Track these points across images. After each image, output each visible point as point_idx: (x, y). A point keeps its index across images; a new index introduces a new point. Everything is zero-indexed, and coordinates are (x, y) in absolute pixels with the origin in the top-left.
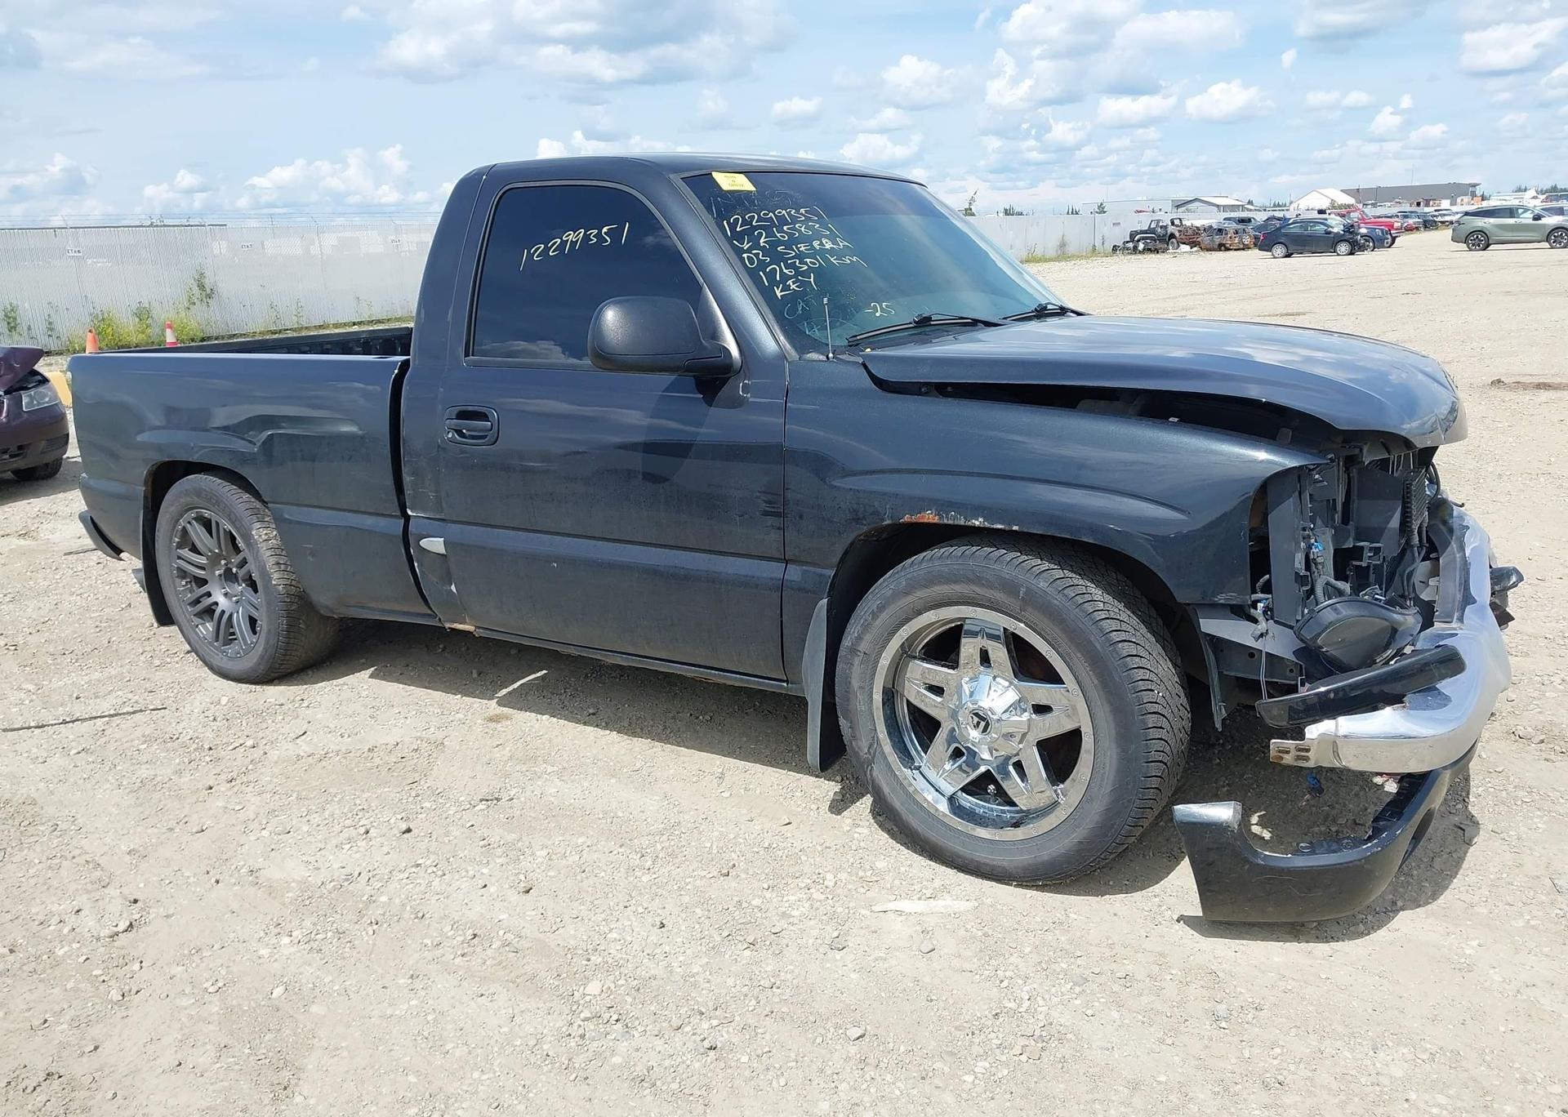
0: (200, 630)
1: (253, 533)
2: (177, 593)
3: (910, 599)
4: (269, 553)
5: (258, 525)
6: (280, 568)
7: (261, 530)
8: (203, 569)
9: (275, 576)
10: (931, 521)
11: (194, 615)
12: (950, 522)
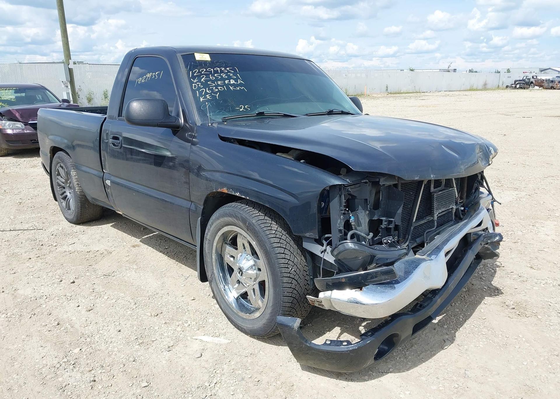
0: (63, 204)
1: (71, 173)
2: (57, 191)
3: (219, 221)
4: (75, 180)
5: (73, 170)
6: (79, 185)
7: (74, 172)
8: (64, 183)
9: (77, 188)
10: (225, 192)
11: (62, 199)
12: (230, 193)
